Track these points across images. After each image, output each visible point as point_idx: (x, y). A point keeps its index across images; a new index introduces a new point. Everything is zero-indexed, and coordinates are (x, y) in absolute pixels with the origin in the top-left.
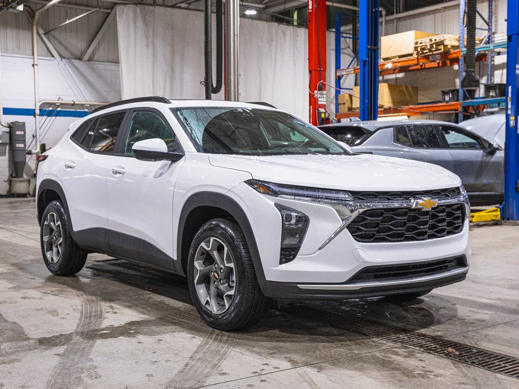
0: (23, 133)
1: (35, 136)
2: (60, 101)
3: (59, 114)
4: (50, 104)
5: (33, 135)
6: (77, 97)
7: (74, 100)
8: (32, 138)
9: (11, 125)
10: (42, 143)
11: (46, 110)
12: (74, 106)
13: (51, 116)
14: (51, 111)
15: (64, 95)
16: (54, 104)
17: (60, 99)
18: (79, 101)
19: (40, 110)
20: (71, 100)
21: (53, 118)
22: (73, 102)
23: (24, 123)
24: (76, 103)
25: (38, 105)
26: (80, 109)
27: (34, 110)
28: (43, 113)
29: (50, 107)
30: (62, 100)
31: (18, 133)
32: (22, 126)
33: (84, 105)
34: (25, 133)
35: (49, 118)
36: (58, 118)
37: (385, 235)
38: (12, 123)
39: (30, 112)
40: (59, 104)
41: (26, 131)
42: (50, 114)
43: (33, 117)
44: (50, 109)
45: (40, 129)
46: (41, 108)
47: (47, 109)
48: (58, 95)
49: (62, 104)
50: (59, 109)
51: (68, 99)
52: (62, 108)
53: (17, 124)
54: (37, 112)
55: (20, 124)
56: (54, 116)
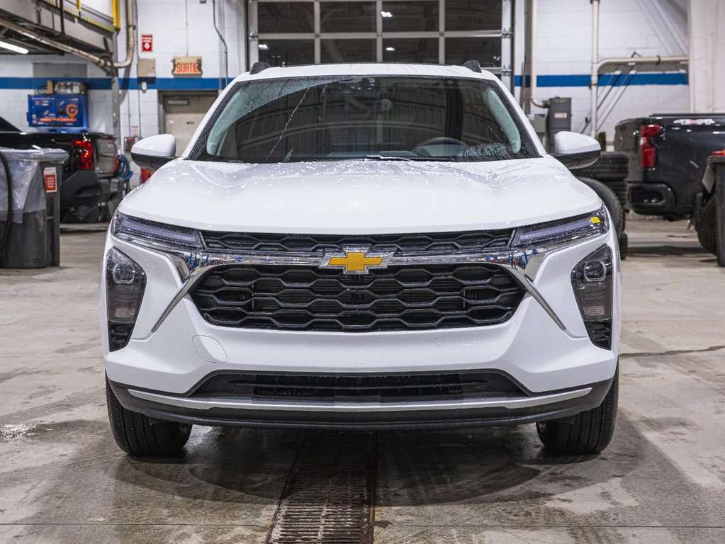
0: (565, 115)
1: (589, 119)
2: (636, 59)
3: (632, 80)
4: (618, 65)
5: (586, 119)
6: (666, 49)
7: (661, 55)
8: (585, 124)
9: (549, 103)
10: (601, 130)
11: (610, 76)
12: (660, 66)
13: (619, 85)
14: (619, 76)
15: (644, 48)
16: (625, 64)
17: (636, 56)
18: (671, 56)
19: (599, 76)
20: (655, 55)
21: (622, 88)
22: (657, 59)
23: (569, 100)
24: (662, 59)
25: (596, 67)
26: (671, 70)
27: (589, 77)
28: (603, 80)
29: (617, 69)
30: (640, 56)
31: (558, 116)
32: (566, 104)
33: (678, 62)
34: (570, 115)
35: (615, 88)
36: (631, 88)
37: (271, 316)
38: (551, 100)
39: (583, 81)
40: (633, 64)
41: (573, 113)
42: (616, 82)
43: (586, 88)
44: (618, 73)
45: (598, 109)
46: (601, 73)
47: (612, 74)
48: (633, 48)
49: (638, 63)
50: (633, 72)
51: (649, 54)
52: (638, 70)
53: (557, 101)
54: (594, 79)
55: (561, 101)
56: (624, 85)
